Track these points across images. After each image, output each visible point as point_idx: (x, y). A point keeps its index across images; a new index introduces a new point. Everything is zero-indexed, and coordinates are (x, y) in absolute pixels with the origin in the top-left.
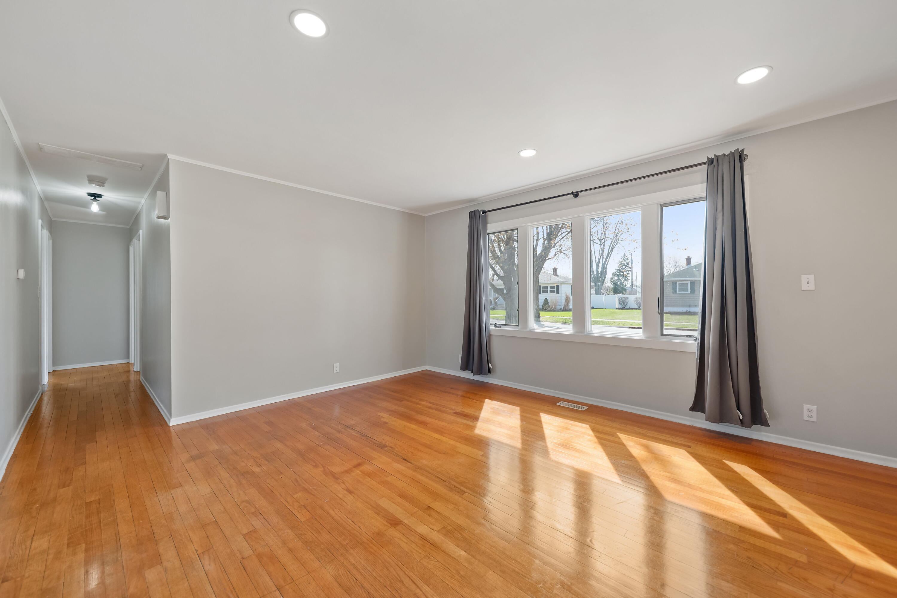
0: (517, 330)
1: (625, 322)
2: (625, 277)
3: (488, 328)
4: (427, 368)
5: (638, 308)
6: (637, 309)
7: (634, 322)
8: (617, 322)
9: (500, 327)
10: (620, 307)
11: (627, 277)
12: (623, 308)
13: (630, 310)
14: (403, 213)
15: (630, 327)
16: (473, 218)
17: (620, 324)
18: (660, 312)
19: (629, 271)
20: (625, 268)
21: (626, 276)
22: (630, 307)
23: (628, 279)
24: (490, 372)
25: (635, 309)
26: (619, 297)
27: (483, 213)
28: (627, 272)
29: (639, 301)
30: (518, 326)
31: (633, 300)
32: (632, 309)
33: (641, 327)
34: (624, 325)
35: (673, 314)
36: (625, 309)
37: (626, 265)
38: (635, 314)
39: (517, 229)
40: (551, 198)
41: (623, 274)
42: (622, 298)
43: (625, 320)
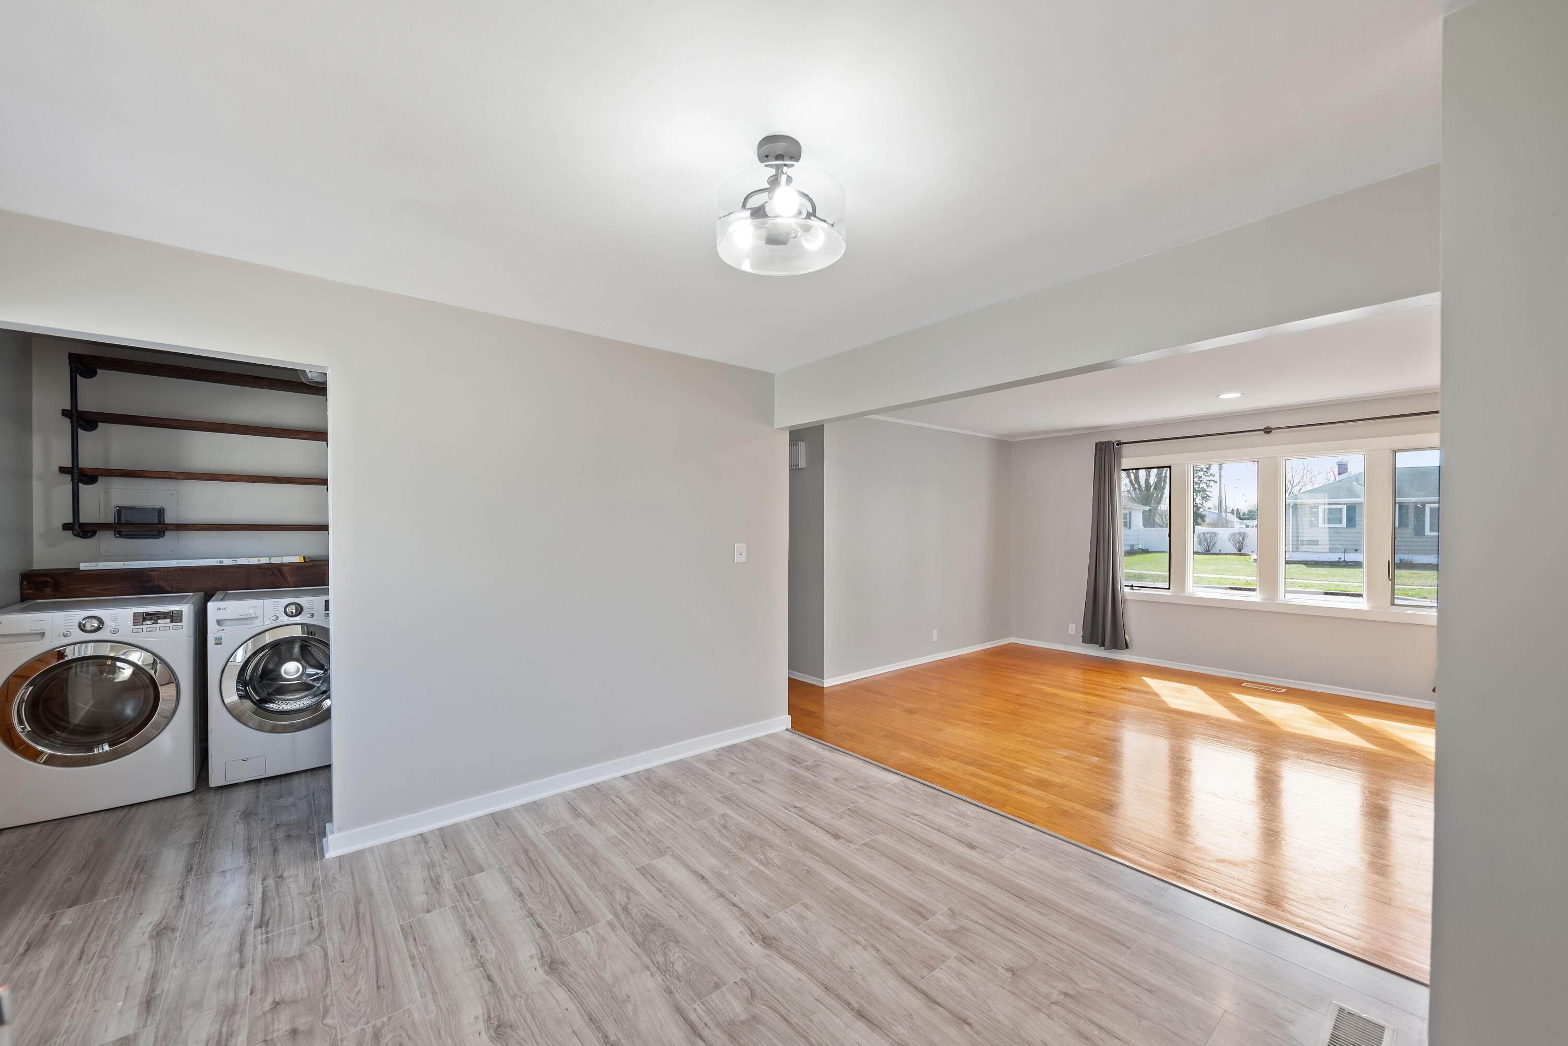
0: (1170, 594)
1: (1220, 578)
2: (1202, 493)
3: (1123, 591)
4: (1013, 640)
5: (1237, 552)
6: (1235, 554)
7: (1239, 579)
8: (1204, 578)
9: (1139, 590)
10: (1200, 549)
11: (1207, 493)
12: (1207, 552)
13: (1222, 556)
14: (992, 439)
15: (1232, 588)
16: (1104, 451)
17: (1211, 581)
18: (1390, 578)
19: (1210, 481)
20: (1203, 477)
21: (1204, 490)
22: (1220, 550)
23: (1209, 497)
24: (1127, 647)
25: (1230, 554)
26: (1199, 532)
27: (1118, 445)
28: (1206, 483)
29: (1240, 540)
30: (1169, 589)
31: (1227, 539)
32: (1226, 554)
33: (1255, 588)
34: (1220, 584)
35: (1311, 564)
36: (1211, 554)
37: (1205, 470)
38: (1236, 565)
39: (1170, 467)
40: (1231, 433)
41: (1199, 488)
42: (1204, 534)
43: (1219, 574)
